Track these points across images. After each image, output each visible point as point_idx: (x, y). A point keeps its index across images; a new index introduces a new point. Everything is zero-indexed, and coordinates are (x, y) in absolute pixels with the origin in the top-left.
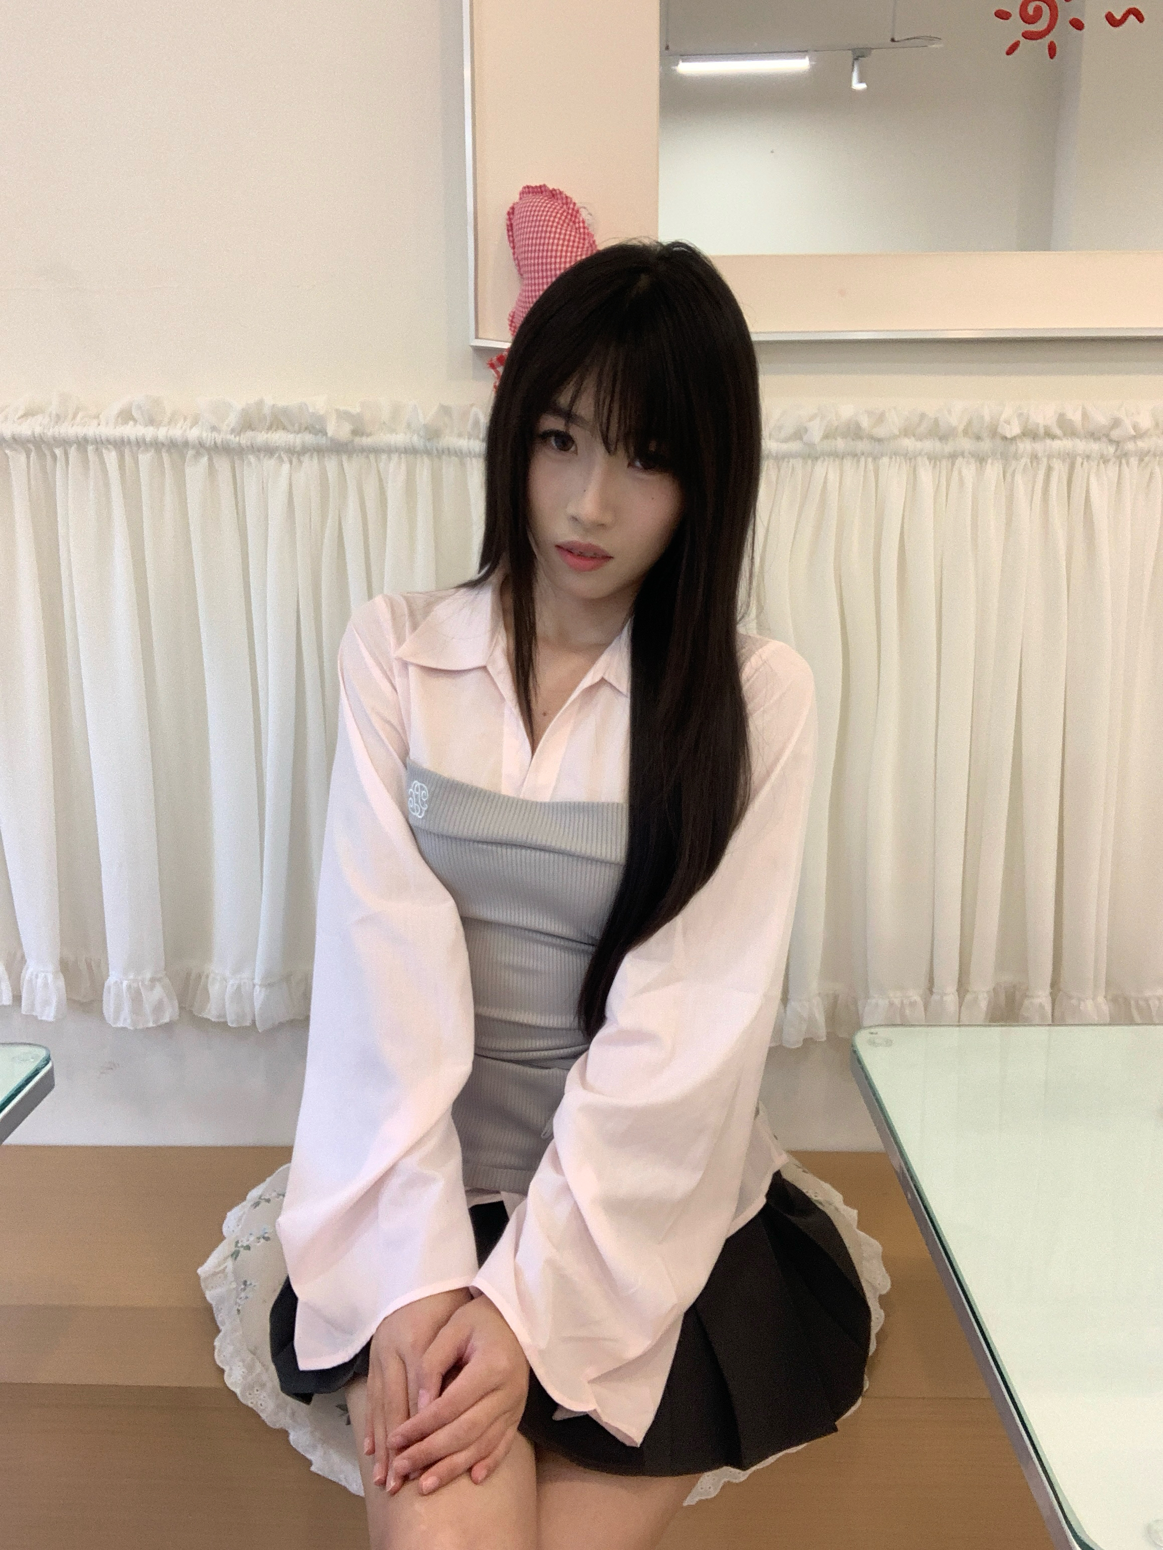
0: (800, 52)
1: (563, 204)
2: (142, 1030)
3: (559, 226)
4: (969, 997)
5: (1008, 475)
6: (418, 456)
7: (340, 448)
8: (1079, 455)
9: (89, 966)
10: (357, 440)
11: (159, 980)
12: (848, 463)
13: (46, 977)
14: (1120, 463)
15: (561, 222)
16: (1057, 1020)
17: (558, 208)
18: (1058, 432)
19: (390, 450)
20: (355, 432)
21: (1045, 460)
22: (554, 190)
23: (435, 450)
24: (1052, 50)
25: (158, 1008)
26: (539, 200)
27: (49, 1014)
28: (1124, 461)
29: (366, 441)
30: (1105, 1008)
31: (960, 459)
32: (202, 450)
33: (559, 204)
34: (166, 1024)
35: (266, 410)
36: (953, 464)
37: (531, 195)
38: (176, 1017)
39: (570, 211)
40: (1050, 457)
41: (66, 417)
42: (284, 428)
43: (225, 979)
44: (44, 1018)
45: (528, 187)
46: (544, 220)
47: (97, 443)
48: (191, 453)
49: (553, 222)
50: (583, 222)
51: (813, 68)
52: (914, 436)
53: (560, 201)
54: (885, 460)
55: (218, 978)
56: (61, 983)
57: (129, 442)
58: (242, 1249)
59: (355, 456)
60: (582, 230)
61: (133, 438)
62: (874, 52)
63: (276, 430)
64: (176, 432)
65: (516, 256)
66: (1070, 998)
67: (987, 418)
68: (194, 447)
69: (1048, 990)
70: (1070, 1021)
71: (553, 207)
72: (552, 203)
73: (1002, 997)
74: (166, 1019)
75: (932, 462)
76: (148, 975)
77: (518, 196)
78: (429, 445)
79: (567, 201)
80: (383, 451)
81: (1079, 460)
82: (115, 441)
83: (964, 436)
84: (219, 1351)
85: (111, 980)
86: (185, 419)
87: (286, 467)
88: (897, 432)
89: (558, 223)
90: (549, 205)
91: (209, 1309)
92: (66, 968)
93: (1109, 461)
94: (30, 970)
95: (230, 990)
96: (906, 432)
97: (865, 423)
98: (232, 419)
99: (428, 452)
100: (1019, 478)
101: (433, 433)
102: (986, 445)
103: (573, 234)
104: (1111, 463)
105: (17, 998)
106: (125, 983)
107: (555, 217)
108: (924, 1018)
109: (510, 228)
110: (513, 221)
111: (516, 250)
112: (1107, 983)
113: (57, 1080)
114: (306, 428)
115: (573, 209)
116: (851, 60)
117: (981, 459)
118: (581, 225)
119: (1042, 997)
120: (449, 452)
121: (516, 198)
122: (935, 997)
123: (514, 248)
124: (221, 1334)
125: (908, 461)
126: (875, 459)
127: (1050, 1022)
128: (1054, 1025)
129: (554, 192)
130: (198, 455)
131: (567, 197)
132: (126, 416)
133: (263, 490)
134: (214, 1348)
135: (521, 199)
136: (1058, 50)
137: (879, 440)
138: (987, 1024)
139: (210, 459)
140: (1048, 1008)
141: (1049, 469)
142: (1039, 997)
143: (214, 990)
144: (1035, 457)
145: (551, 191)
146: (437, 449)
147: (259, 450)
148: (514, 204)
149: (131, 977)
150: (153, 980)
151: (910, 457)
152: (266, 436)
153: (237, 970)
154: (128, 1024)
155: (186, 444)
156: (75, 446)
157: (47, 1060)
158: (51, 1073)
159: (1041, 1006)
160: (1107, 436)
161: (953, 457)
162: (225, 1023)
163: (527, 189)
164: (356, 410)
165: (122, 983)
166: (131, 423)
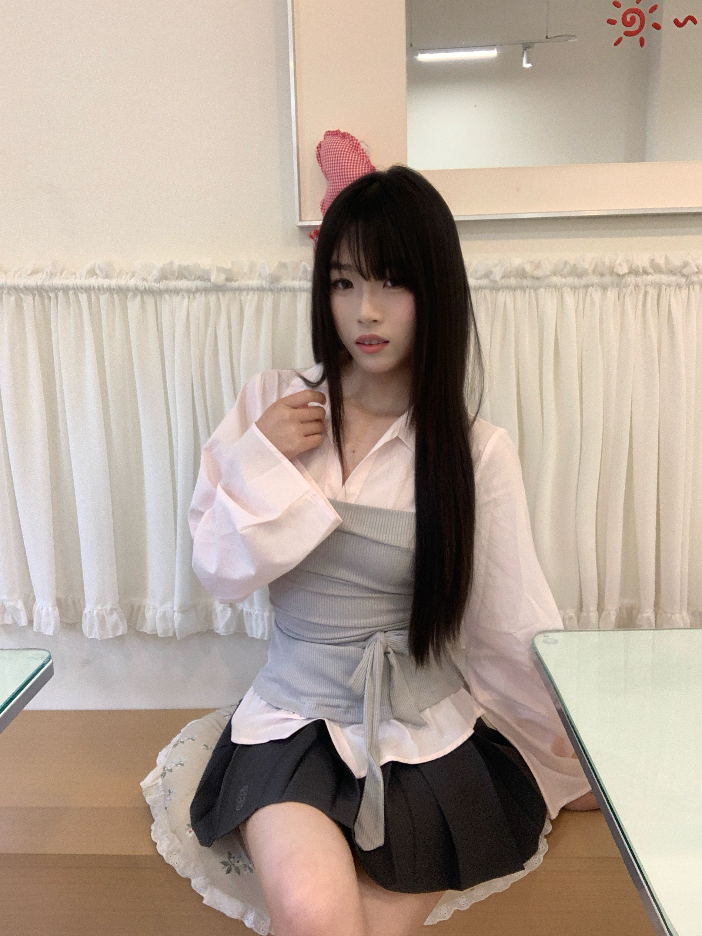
0: (491, 46)
1: (350, 141)
2: (106, 640)
3: (348, 153)
4: (604, 613)
5: (621, 298)
6: (265, 292)
7: (218, 289)
8: (664, 284)
9: (74, 603)
10: (229, 284)
11: (115, 609)
12: (518, 292)
13: (48, 609)
14: (689, 288)
15: (349, 151)
16: (658, 627)
17: (347, 143)
18: (651, 271)
19: (249, 289)
20: (227, 280)
21: (643, 287)
22: (344, 133)
23: (276, 288)
24: (642, 42)
25: (115, 626)
26: (335, 139)
27: (50, 631)
28: (691, 287)
29: (234, 284)
30: (688, 619)
31: (591, 288)
32: (136, 292)
33: (348, 141)
34: (119, 636)
35: (175, 268)
36: (587, 291)
37: (331, 136)
38: (126, 632)
39: (355, 145)
40: (646, 286)
41: (56, 274)
42: (186, 278)
43: (155, 608)
44: (47, 634)
45: (329, 131)
46: (339, 151)
47: (75, 289)
48: (130, 294)
49: (344, 151)
50: (363, 150)
51: (499, 56)
52: (560, 275)
53: (348, 140)
54: (542, 290)
55: (151, 607)
56: (57, 612)
57: (94, 288)
58: (167, 772)
59: (227, 293)
60: (362, 154)
61: (96, 286)
62: (536, 45)
63: (181, 280)
64: (122, 282)
65: (323, 170)
66: (666, 612)
67: (607, 263)
68: (132, 291)
69: (652, 608)
70: (665, 627)
71: (344, 143)
72: (343, 140)
73: (625, 613)
74: (120, 633)
75: (573, 290)
76: (109, 607)
77: (323, 138)
78: (272, 286)
79: (352, 139)
80: (244, 290)
81: (664, 287)
82: (86, 288)
83: (593, 275)
84: (154, 833)
85: (86, 611)
86: (127, 274)
87: (186, 300)
88: (548, 273)
89: (347, 152)
90: (341, 142)
91: (148, 808)
92: (60, 603)
93: (682, 287)
94: (39, 604)
95: (158, 615)
96: (555, 273)
97: (528, 268)
98: (155, 274)
99: (271, 290)
100: (627, 299)
101: (274, 279)
102: (607, 280)
103: (356, 157)
104: (683, 289)
105: (31, 622)
106: (95, 612)
107: (345, 148)
108: (577, 625)
109: (319, 156)
110: (320, 152)
111: (323, 167)
112: (688, 604)
113: (55, 671)
114: (199, 278)
115: (356, 144)
116: (522, 50)
117: (604, 288)
118: (361, 151)
119: (649, 613)
120: (285, 289)
121: (322, 138)
122: (584, 614)
123: (322, 166)
124: (155, 823)
125: (557, 290)
126: (536, 290)
127: (654, 628)
128: (657, 630)
129: (344, 134)
130: (135, 295)
131: (352, 137)
132: (92, 273)
133: (173, 313)
134: (151, 831)
135: (324, 139)
136: (645, 41)
137: (538, 279)
138: (616, 629)
139: (142, 298)
140: (653, 619)
141: (646, 293)
142: (647, 612)
143: (149, 615)
144: (637, 286)
145: (343, 134)
146: (277, 289)
147: (171, 291)
148: (321, 142)
149: (99, 608)
150: (112, 610)
151: (559, 288)
152: (175, 283)
153: (162, 603)
154: (98, 637)
155: (128, 289)
156: (61, 292)
157: (49, 658)
158: (51, 666)
159: (648, 618)
160: (681, 272)
161: (586, 287)
162: (157, 634)
163: (328, 133)
164: (228, 266)
165: (93, 612)
166: (95, 277)
